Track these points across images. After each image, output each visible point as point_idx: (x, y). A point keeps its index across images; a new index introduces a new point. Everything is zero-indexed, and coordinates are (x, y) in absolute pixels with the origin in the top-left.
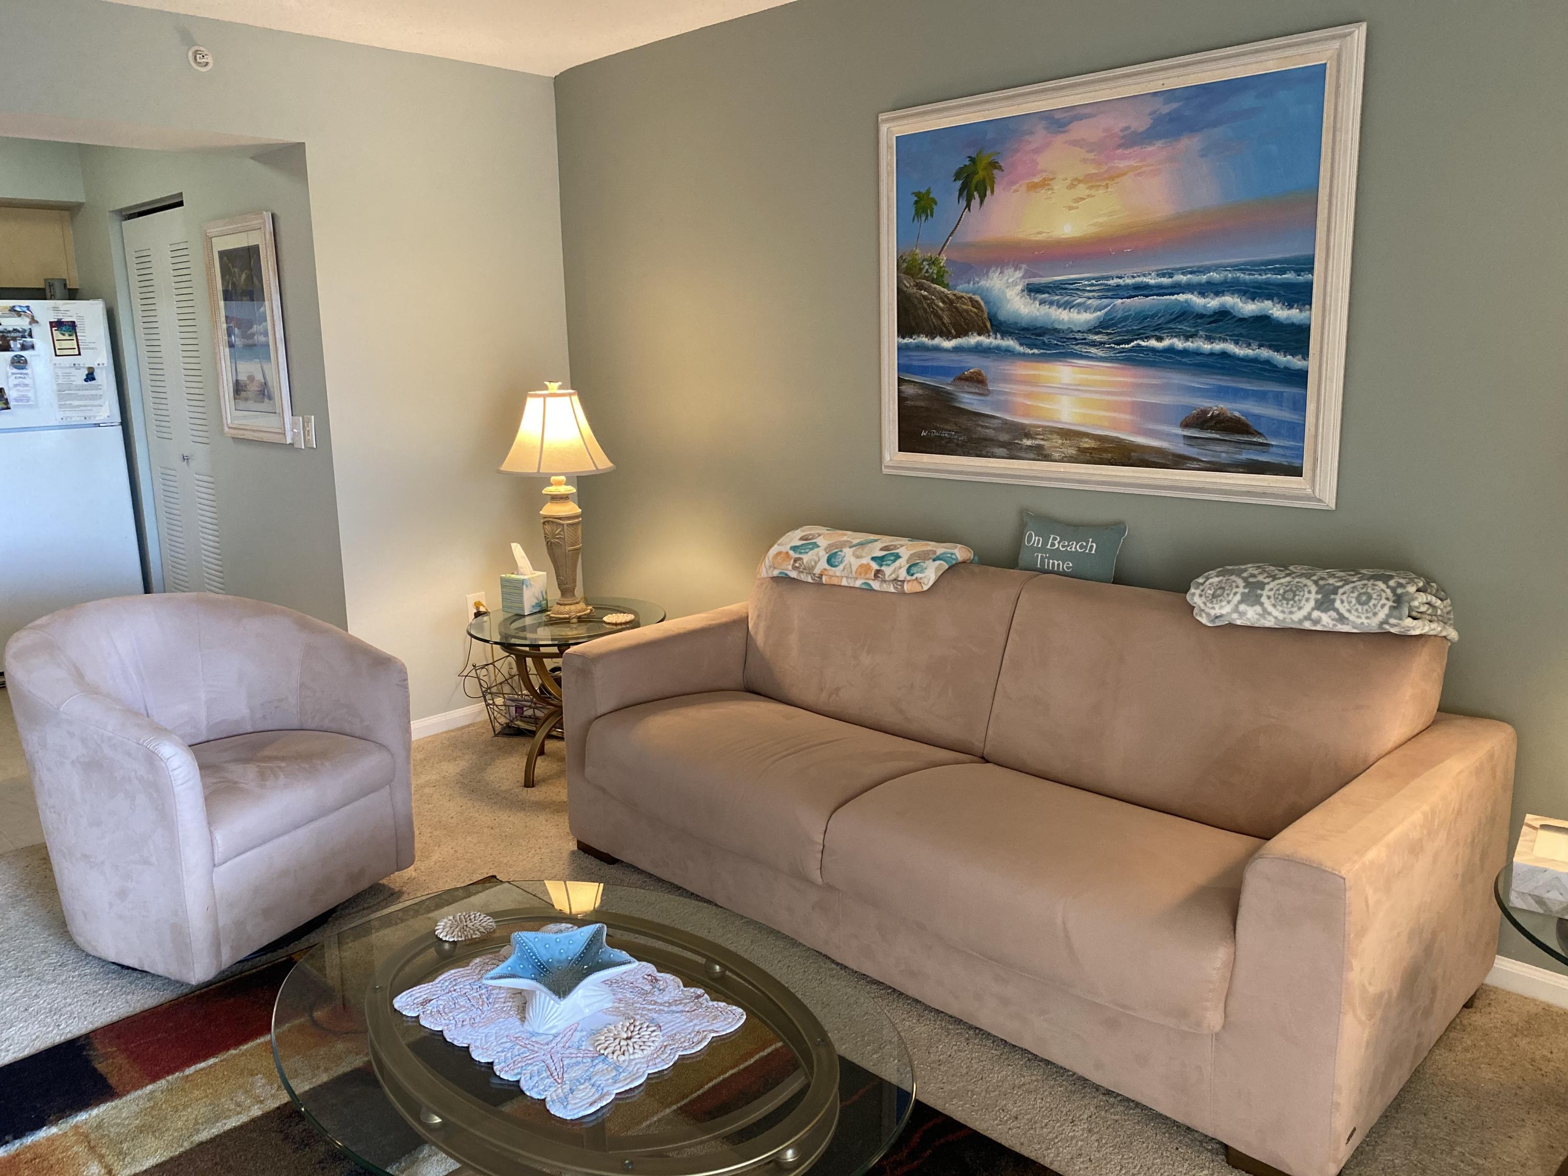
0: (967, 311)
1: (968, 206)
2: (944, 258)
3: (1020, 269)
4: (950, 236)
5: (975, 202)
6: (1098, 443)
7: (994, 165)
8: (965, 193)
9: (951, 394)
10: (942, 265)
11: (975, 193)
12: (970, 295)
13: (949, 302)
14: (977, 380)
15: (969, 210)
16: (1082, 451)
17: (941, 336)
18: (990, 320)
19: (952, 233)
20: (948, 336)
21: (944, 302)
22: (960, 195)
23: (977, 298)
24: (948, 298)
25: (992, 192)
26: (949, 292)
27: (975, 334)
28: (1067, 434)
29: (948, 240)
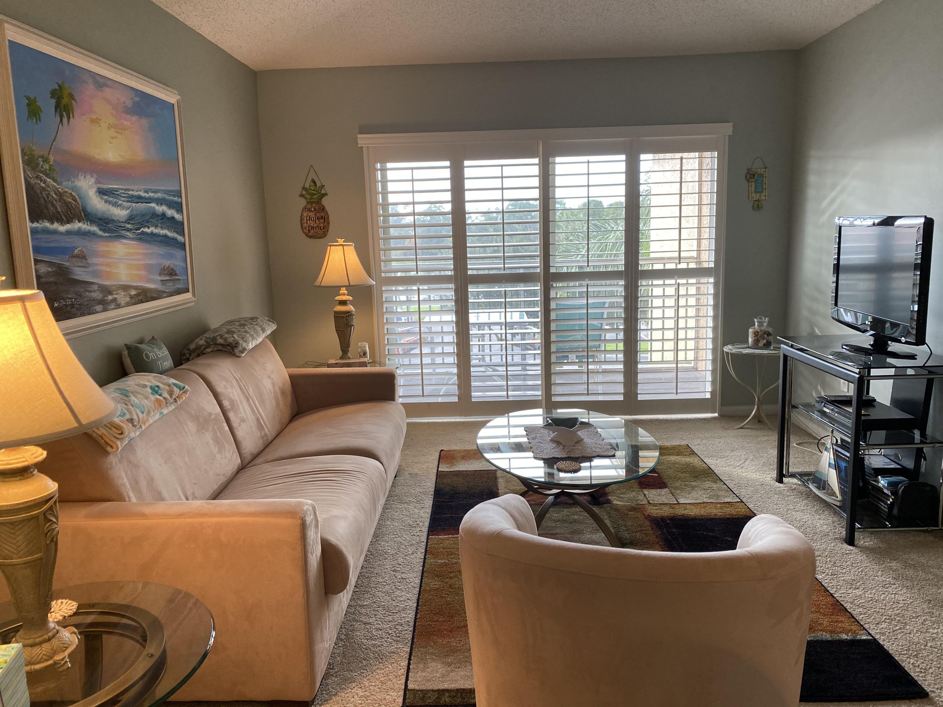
0: (70, 203)
1: (61, 121)
2: (52, 158)
3: (94, 176)
4: (53, 141)
5: (65, 120)
6: (136, 291)
7: (71, 96)
8: (58, 110)
9: (68, 269)
10: (51, 163)
11: (64, 113)
12: (70, 191)
13: (60, 195)
14: (82, 257)
15: (62, 124)
16: (131, 297)
17: (58, 222)
19: (54, 139)
20: (62, 222)
21: (56, 194)
22: (56, 110)
23: (74, 194)
24: (59, 191)
25: (73, 116)
26: (58, 187)
27: (77, 221)
28: (126, 288)
29: (52, 144)
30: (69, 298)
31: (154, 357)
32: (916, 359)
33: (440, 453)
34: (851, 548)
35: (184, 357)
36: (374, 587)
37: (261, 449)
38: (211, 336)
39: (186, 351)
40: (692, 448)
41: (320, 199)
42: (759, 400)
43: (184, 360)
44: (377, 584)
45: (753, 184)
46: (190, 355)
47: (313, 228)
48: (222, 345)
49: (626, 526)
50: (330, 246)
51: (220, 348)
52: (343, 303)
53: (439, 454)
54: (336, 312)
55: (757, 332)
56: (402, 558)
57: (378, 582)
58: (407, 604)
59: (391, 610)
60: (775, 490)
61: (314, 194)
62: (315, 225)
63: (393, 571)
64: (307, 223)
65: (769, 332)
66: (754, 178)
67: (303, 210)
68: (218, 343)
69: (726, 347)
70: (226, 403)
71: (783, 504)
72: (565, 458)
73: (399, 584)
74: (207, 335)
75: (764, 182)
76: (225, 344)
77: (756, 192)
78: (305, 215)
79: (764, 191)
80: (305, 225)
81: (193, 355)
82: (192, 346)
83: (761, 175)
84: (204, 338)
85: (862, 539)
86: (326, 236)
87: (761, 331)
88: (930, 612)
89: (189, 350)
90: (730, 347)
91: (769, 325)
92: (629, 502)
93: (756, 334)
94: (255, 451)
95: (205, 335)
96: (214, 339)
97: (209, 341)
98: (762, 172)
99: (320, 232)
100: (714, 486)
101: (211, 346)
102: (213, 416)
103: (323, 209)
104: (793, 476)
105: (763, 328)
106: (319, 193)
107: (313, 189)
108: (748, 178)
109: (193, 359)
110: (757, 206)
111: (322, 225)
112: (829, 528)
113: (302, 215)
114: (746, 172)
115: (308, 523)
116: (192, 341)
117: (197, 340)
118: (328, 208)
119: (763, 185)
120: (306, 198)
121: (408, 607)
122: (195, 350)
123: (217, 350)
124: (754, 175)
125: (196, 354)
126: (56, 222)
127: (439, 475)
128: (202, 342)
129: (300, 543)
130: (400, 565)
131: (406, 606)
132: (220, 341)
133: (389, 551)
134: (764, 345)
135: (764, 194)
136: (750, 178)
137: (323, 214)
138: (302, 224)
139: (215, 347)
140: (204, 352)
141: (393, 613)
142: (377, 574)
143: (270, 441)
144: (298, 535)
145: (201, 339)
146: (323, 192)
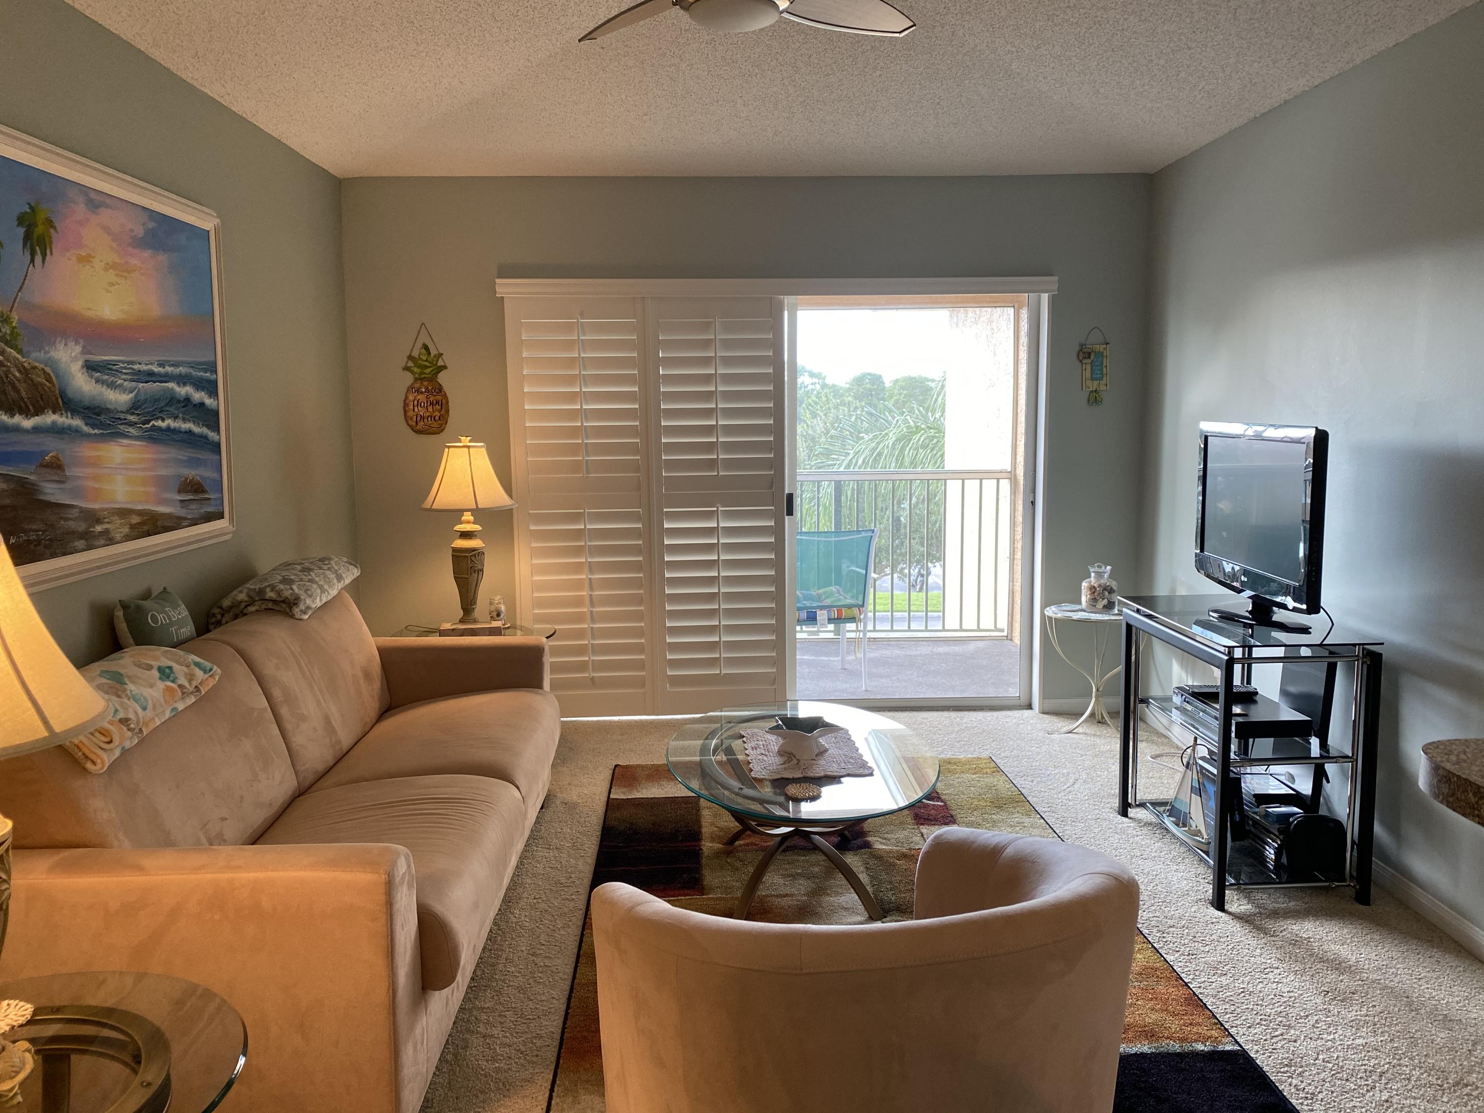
0: (41, 384)
1: (32, 261)
2: (15, 317)
3: (79, 343)
4: (19, 291)
5: (38, 258)
6: (140, 518)
7: (50, 223)
8: (28, 244)
9: (34, 485)
10: (14, 324)
11: (37, 248)
12: (41, 366)
13: (25, 371)
14: (56, 466)
15: (34, 266)
16: (132, 527)
17: (20, 414)
18: (61, 397)
19: (21, 288)
20: (27, 413)
21: (20, 371)
22: (25, 245)
23: (48, 370)
24: (24, 367)
25: (51, 254)
26: (24, 360)
27: (50, 412)
28: (124, 513)
29: (17, 295)
30: (34, 531)
31: (165, 621)
32: (1310, 633)
33: (614, 770)
34: (1220, 914)
35: (213, 620)
36: (500, 980)
37: (332, 764)
38: (257, 587)
39: (216, 611)
40: (998, 761)
41: (435, 374)
42: (1098, 690)
43: (213, 624)
44: (506, 975)
45: (1089, 367)
46: (223, 615)
47: (422, 418)
48: (274, 602)
49: (891, 883)
50: (449, 447)
51: (270, 605)
52: (466, 535)
53: (611, 772)
54: (455, 550)
55: (1094, 587)
56: (548, 935)
57: (509, 971)
58: (551, 1006)
59: (526, 1016)
60: (1116, 827)
61: (427, 367)
62: (428, 414)
63: (532, 955)
64: (414, 411)
65: (1111, 588)
66: (1089, 357)
67: (408, 390)
68: (267, 597)
69: (1048, 609)
70: (277, 693)
71: (1125, 849)
72: (799, 778)
73: (540, 975)
74: (250, 585)
75: (1105, 364)
76: (278, 599)
77: (1092, 379)
78: (411, 398)
79: (1105, 378)
80: (411, 413)
81: (227, 617)
82: (226, 603)
83: (1100, 354)
84: (245, 591)
85: (1236, 902)
86: (442, 430)
87: (1100, 586)
88: (1325, 1009)
89: (221, 608)
90: (1054, 609)
91: (1110, 577)
92: (898, 846)
93: (1092, 589)
94: (321, 767)
95: (248, 586)
96: (261, 592)
97: (252, 593)
98: (1101, 350)
99: (435, 425)
100: (1027, 821)
101: (256, 603)
102: (256, 714)
103: (440, 389)
104: (1142, 805)
105: (1102, 581)
106: (434, 365)
107: (424, 358)
108: (1081, 358)
109: (227, 623)
110: (1095, 399)
111: (437, 414)
112: (1191, 885)
113: (406, 398)
114: (1077, 348)
115: (398, 880)
116: (225, 595)
117: (235, 592)
118: (446, 388)
119: (1102, 368)
120: (413, 372)
121: (553, 1010)
122: (231, 608)
123: (266, 609)
124: (1089, 354)
125: (231, 614)
126: (17, 414)
127: (610, 805)
128: (242, 597)
129: (385, 910)
130: (544, 945)
131: (550, 1008)
132: (270, 594)
133: (527, 924)
134: (1104, 607)
135: (1104, 382)
136: (1084, 358)
137: (439, 398)
138: (405, 412)
139: (263, 604)
140: (245, 611)
141: (529, 1019)
142: (506, 960)
143: (345, 752)
144: (383, 898)
145: (241, 592)
146: (440, 363)
